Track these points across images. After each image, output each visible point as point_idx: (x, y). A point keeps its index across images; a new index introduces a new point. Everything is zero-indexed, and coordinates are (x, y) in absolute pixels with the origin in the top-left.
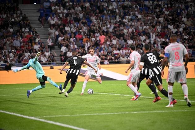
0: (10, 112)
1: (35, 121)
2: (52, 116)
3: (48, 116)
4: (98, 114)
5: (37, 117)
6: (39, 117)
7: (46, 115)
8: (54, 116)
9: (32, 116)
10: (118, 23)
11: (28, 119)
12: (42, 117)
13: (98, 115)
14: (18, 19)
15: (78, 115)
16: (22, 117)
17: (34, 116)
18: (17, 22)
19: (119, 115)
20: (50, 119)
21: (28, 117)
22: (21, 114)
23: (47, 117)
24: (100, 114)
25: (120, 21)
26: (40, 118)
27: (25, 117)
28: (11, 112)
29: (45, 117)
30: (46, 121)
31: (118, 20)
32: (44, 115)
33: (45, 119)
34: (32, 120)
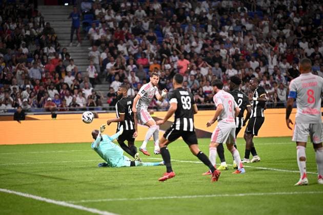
0: (23, 192)
1: (67, 208)
2: (96, 201)
3: (90, 201)
4: (176, 197)
5: (71, 202)
6: (74, 202)
7: (85, 199)
8: (100, 200)
9: (61, 200)
10: (210, 39)
11: (55, 205)
12: (78, 202)
13: (176, 199)
14: (37, 31)
15: (141, 199)
16: (44, 202)
17: (65, 201)
18: (35, 36)
19: (213, 199)
20: (93, 205)
21: (54, 202)
22: (43, 197)
23: (87, 201)
24: (179, 197)
25: (213, 34)
26: (74, 204)
27: (49, 201)
28: (25, 193)
29: (83, 201)
30: (85, 209)
31: (211, 34)
32: (82, 199)
33: (84, 204)
34: (61, 206)
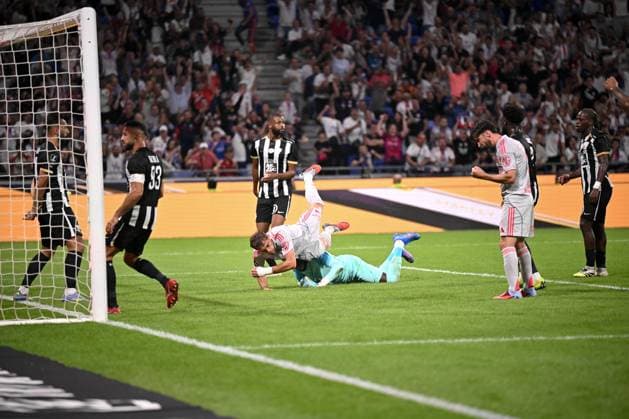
0: (153, 328)
1: (236, 359)
2: (290, 346)
3: (279, 346)
4: (442, 341)
5: (243, 347)
6: (249, 348)
7: (270, 342)
8: (298, 345)
9: (226, 345)
10: (511, 38)
11: (213, 352)
12: (257, 348)
13: (441, 344)
14: (182, 23)
15: (376, 343)
16: (193, 347)
17: (233, 345)
18: (177, 33)
19: (514, 345)
20: (284, 355)
21: (211, 347)
22: (191, 337)
23: (274, 346)
24: (450, 341)
25: (518, 30)
26: (250, 351)
27: (202, 345)
28: (158, 329)
29: (267, 346)
30: (270, 361)
31: (513, 28)
32: (264, 342)
33: (268, 353)
34: (226, 356)
